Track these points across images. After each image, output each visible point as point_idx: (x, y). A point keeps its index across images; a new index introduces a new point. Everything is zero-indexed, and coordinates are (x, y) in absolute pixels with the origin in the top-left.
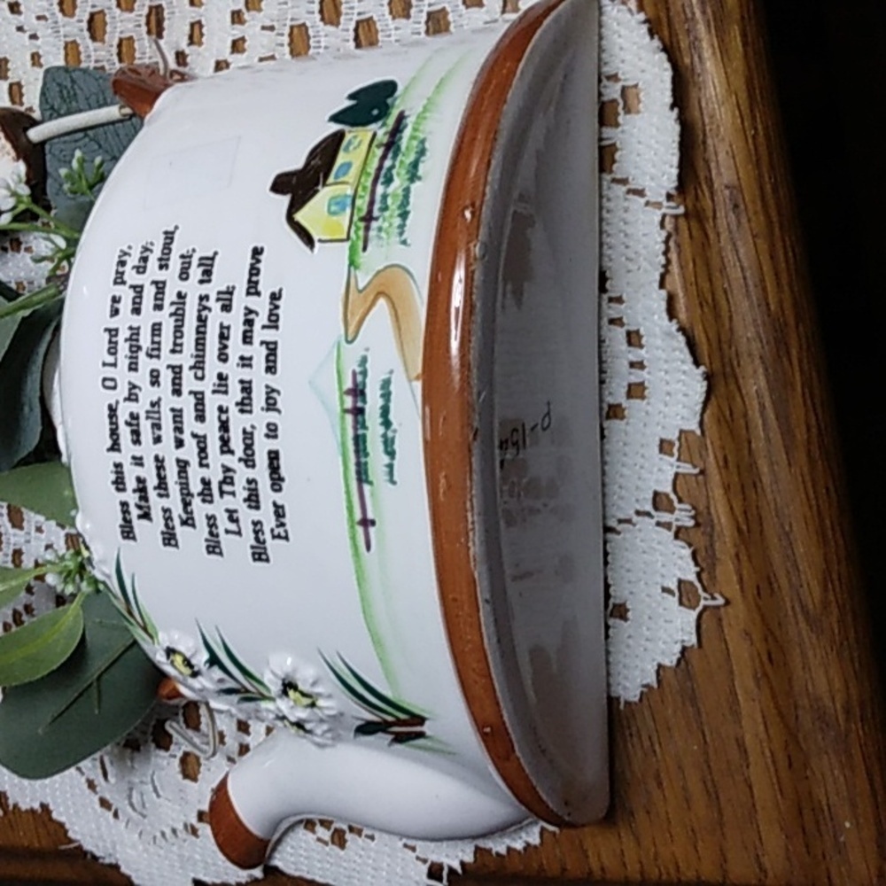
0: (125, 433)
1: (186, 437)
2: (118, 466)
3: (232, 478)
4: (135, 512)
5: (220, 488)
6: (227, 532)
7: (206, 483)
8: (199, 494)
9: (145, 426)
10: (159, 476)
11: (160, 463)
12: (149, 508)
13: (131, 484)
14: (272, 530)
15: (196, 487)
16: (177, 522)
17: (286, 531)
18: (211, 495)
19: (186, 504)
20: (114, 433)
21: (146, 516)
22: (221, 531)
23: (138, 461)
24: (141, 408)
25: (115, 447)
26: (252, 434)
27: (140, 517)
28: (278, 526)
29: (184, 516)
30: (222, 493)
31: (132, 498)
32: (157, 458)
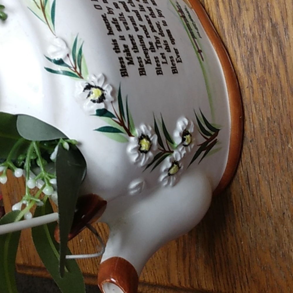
0: (113, 26)
1: (138, 26)
2: (114, 41)
3: (159, 41)
4: (126, 61)
5: (156, 45)
6: (163, 63)
7: (151, 43)
8: (150, 49)
9: (121, 23)
10: (133, 43)
11: (131, 37)
12: (132, 58)
13: (122, 49)
14: (176, 59)
15: (148, 46)
16: (144, 63)
17: (180, 59)
18: (154, 48)
19: (146, 54)
20: (108, 26)
21: (131, 63)
22: (161, 63)
23: (122, 38)
24: (116, 16)
25: (111, 33)
26: (159, 24)
27: (129, 63)
28: (178, 57)
29: (146, 59)
30: (158, 47)
31: (123, 55)
32: (130, 36)
